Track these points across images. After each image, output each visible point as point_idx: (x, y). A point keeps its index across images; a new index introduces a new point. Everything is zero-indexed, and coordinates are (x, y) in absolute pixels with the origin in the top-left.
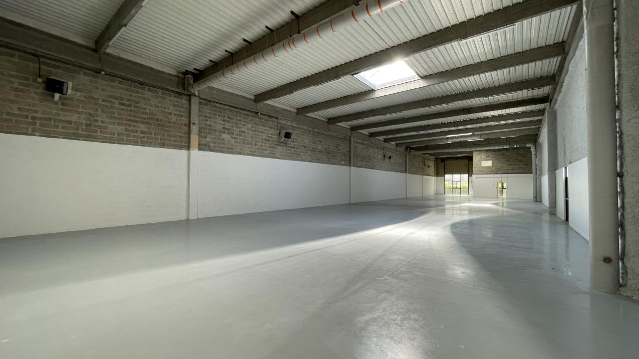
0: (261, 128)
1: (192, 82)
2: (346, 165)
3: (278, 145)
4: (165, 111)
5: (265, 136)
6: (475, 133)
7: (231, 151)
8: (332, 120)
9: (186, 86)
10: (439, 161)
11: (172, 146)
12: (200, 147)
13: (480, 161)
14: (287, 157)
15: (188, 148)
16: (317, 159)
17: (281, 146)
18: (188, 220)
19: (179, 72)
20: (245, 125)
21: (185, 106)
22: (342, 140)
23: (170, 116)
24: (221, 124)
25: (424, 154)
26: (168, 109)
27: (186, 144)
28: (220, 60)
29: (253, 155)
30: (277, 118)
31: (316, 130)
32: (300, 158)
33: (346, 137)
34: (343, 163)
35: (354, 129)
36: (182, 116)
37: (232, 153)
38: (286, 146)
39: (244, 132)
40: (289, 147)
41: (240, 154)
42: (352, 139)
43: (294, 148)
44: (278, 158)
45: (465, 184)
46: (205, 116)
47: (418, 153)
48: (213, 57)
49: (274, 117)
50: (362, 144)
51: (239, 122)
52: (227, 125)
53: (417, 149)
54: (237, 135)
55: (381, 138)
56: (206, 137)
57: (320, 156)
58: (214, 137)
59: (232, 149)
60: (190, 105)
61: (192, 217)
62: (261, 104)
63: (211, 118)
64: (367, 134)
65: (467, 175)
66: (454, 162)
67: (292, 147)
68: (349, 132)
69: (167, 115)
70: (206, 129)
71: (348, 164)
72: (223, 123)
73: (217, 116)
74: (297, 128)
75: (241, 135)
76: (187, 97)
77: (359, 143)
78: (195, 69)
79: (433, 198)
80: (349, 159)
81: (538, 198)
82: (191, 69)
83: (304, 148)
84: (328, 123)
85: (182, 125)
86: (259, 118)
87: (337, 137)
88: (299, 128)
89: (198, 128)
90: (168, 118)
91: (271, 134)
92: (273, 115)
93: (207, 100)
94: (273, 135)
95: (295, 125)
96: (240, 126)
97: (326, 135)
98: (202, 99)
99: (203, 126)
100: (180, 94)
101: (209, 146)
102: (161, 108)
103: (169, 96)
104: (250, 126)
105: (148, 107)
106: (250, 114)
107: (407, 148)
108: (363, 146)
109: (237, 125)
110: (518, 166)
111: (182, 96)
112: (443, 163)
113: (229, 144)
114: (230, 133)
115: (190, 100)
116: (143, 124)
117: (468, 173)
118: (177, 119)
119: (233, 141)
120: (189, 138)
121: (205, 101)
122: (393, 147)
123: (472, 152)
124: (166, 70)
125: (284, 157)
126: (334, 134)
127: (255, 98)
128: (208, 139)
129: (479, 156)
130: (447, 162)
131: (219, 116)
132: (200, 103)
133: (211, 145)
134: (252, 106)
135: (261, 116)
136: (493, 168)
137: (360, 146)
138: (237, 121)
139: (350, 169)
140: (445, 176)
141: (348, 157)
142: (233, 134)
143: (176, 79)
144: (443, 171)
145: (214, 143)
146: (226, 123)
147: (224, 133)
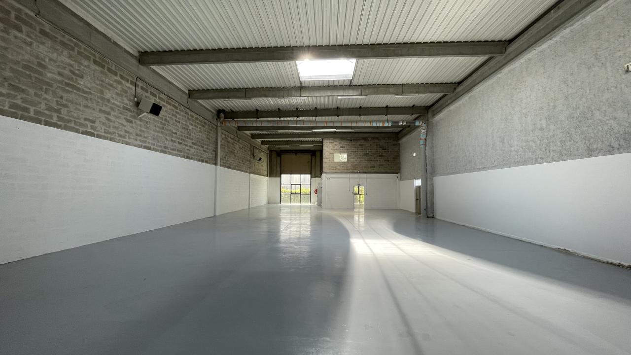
10: (274, 155)
13: (333, 154)
45: (306, 189)
79: (265, 209)
81: (429, 212)
112: (279, 158)
117: (311, 173)
129: (331, 146)
130: (285, 157)
136: (349, 165)
140: (280, 177)
144: (279, 169)
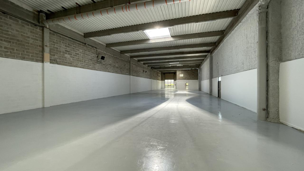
0: (87, 52)
1: (45, 18)
2: (128, 75)
3: (97, 63)
4: (24, 35)
5: (90, 57)
6: (180, 63)
7: (70, 64)
8: (122, 52)
9: (40, 20)
10: (163, 74)
11: (30, 59)
12: (51, 61)
13: (179, 74)
14: (101, 70)
15: (43, 61)
16: (116, 72)
17: (98, 63)
18: (43, 108)
19: (34, 10)
20: (79, 50)
21: (39, 33)
22: (126, 62)
23: (28, 39)
24: (64, 48)
25: (158, 71)
26: (27, 34)
27: (41, 59)
28: (70, 8)
29: (83, 68)
30: (96, 48)
31: (115, 56)
32: (108, 71)
33: (128, 61)
34: (127, 74)
35: (132, 57)
36: (37, 40)
37: (71, 66)
38: (101, 64)
39: (78, 54)
40: (102, 64)
41: (76, 67)
42: (131, 62)
43: (105, 65)
44: (97, 70)
45: (172, 84)
46: (53, 42)
47: (155, 70)
48: (66, 5)
49: (95, 47)
50: (135, 65)
51: (75, 48)
52: (68, 49)
53: (155, 68)
54: (74, 55)
55: (142, 62)
56: (54, 55)
57: (117, 70)
58: (60, 55)
59: (71, 64)
60: (43, 33)
61: (46, 105)
62: (87, 39)
63: (57, 43)
64: (137, 60)
65: (173, 80)
66: (168, 74)
67: (104, 65)
68: (130, 58)
69: (26, 38)
70: (54, 50)
71: (129, 74)
72: (65, 47)
73: (61, 43)
74: (106, 54)
75: (76, 56)
76: (41, 28)
77: (133, 64)
78: (48, 11)
79: (160, 90)
80: (130, 72)
81: (200, 89)
82: (45, 10)
83: (109, 65)
84: (121, 53)
85: (37, 46)
86: (86, 47)
87: (125, 61)
88: (107, 54)
89: (49, 49)
90: (27, 40)
91: (93, 57)
92: (94, 46)
93: (55, 32)
94: (94, 57)
95: (105, 53)
96: (76, 50)
97: (120, 59)
98: (51, 31)
99: (52, 48)
100: (36, 25)
101: (57, 61)
102: (21, 32)
103: (27, 25)
104: (81, 51)
105: (10, 30)
106: (81, 44)
107: (152, 68)
108: (135, 66)
109: (74, 50)
110: (192, 77)
111: (37, 27)
112: (164, 75)
113: (69, 61)
114: (70, 54)
115: (43, 30)
116: (6, 42)
117: (174, 79)
118: (33, 42)
119: (71, 59)
120: (43, 55)
121: (53, 33)
122: (147, 67)
123: (176, 71)
124: (25, 7)
125: (100, 70)
126: (124, 59)
127: (84, 35)
128: (56, 57)
129: (179, 72)
130: (166, 75)
131: (63, 43)
132: (50, 33)
133: (58, 60)
134: (83, 40)
135: (87, 46)
136: (184, 77)
137: (134, 66)
138: (74, 47)
139: (130, 77)
140: (165, 81)
141: (129, 71)
142: (71, 55)
143: (32, 15)
144: (164, 78)
145: (60, 59)
146: (67, 48)
147: (66, 53)
